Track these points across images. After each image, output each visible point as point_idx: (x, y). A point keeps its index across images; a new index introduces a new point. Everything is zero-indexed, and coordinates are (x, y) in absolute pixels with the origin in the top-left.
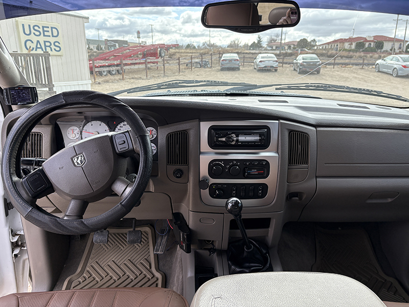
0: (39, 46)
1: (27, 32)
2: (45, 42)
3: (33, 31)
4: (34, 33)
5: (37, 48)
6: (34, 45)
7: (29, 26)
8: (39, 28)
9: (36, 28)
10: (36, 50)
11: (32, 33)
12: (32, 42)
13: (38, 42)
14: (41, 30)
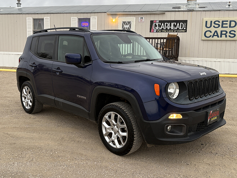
0: (216, 34)
1: (208, 25)
2: (222, 31)
3: (213, 24)
4: (214, 27)
5: (214, 35)
6: (212, 34)
7: (211, 22)
8: (219, 22)
9: (217, 23)
10: (213, 37)
11: (212, 26)
12: (211, 32)
13: (216, 31)
14: (220, 24)
